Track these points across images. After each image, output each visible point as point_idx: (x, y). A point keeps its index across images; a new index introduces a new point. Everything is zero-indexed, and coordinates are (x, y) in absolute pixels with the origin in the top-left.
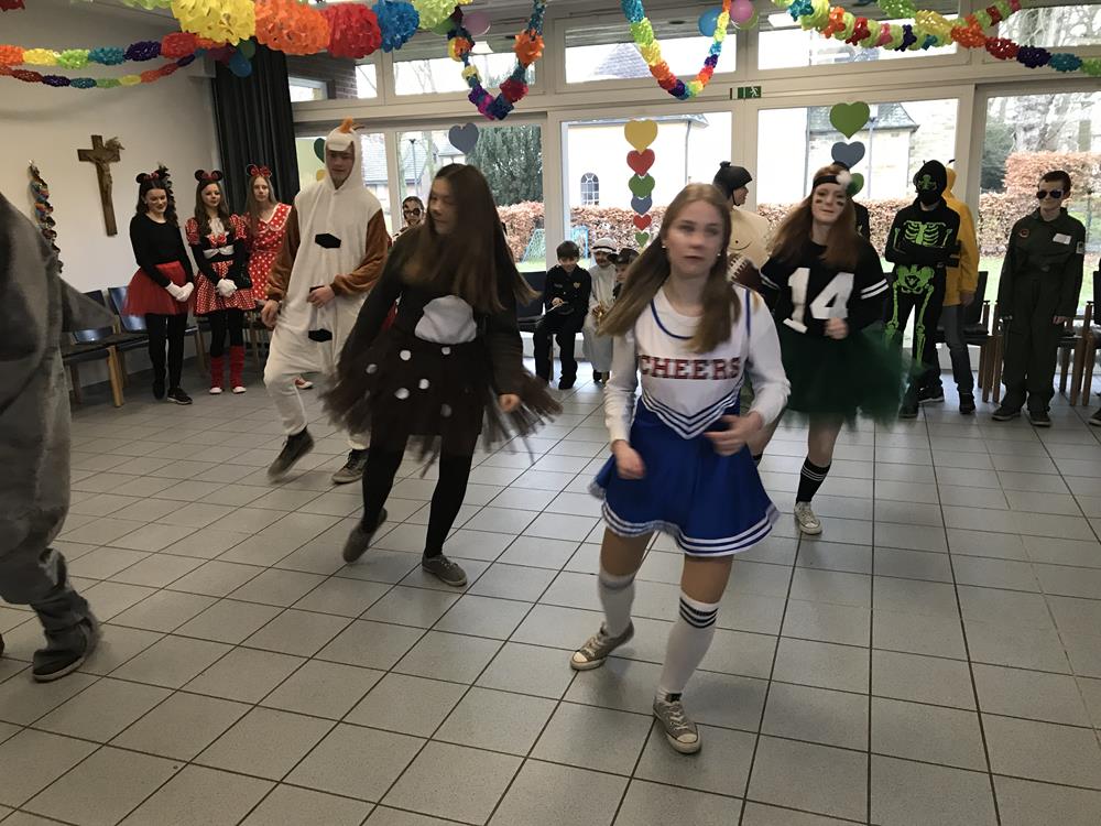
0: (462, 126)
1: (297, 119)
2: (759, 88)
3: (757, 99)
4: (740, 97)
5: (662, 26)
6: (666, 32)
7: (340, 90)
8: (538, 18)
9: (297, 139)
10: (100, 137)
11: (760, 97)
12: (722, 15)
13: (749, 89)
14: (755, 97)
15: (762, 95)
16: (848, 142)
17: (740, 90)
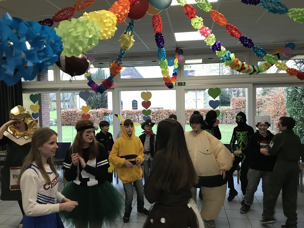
0: (84, 91)
1: (24, 87)
2: (185, 83)
3: (185, 86)
4: (179, 85)
5: (150, 62)
6: (150, 64)
7: (42, 77)
8: (121, 57)
9: (23, 94)
11: (185, 85)
12: (175, 60)
13: (181, 83)
14: (183, 85)
15: (186, 85)
16: (214, 100)
17: (179, 83)
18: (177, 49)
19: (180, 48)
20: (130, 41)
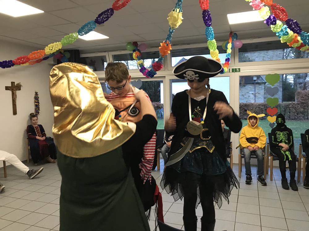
0: (137, 80)
2: (239, 69)
4: (233, 71)
6: (203, 52)
8: (170, 37)
10: (14, 82)
12: (228, 44)
13: (236, 69)
14: (238, 72)
15: (241, 71)
16: (272, 87)
18: (231, 33)
19: (234, 32)
20: (178, 18)
